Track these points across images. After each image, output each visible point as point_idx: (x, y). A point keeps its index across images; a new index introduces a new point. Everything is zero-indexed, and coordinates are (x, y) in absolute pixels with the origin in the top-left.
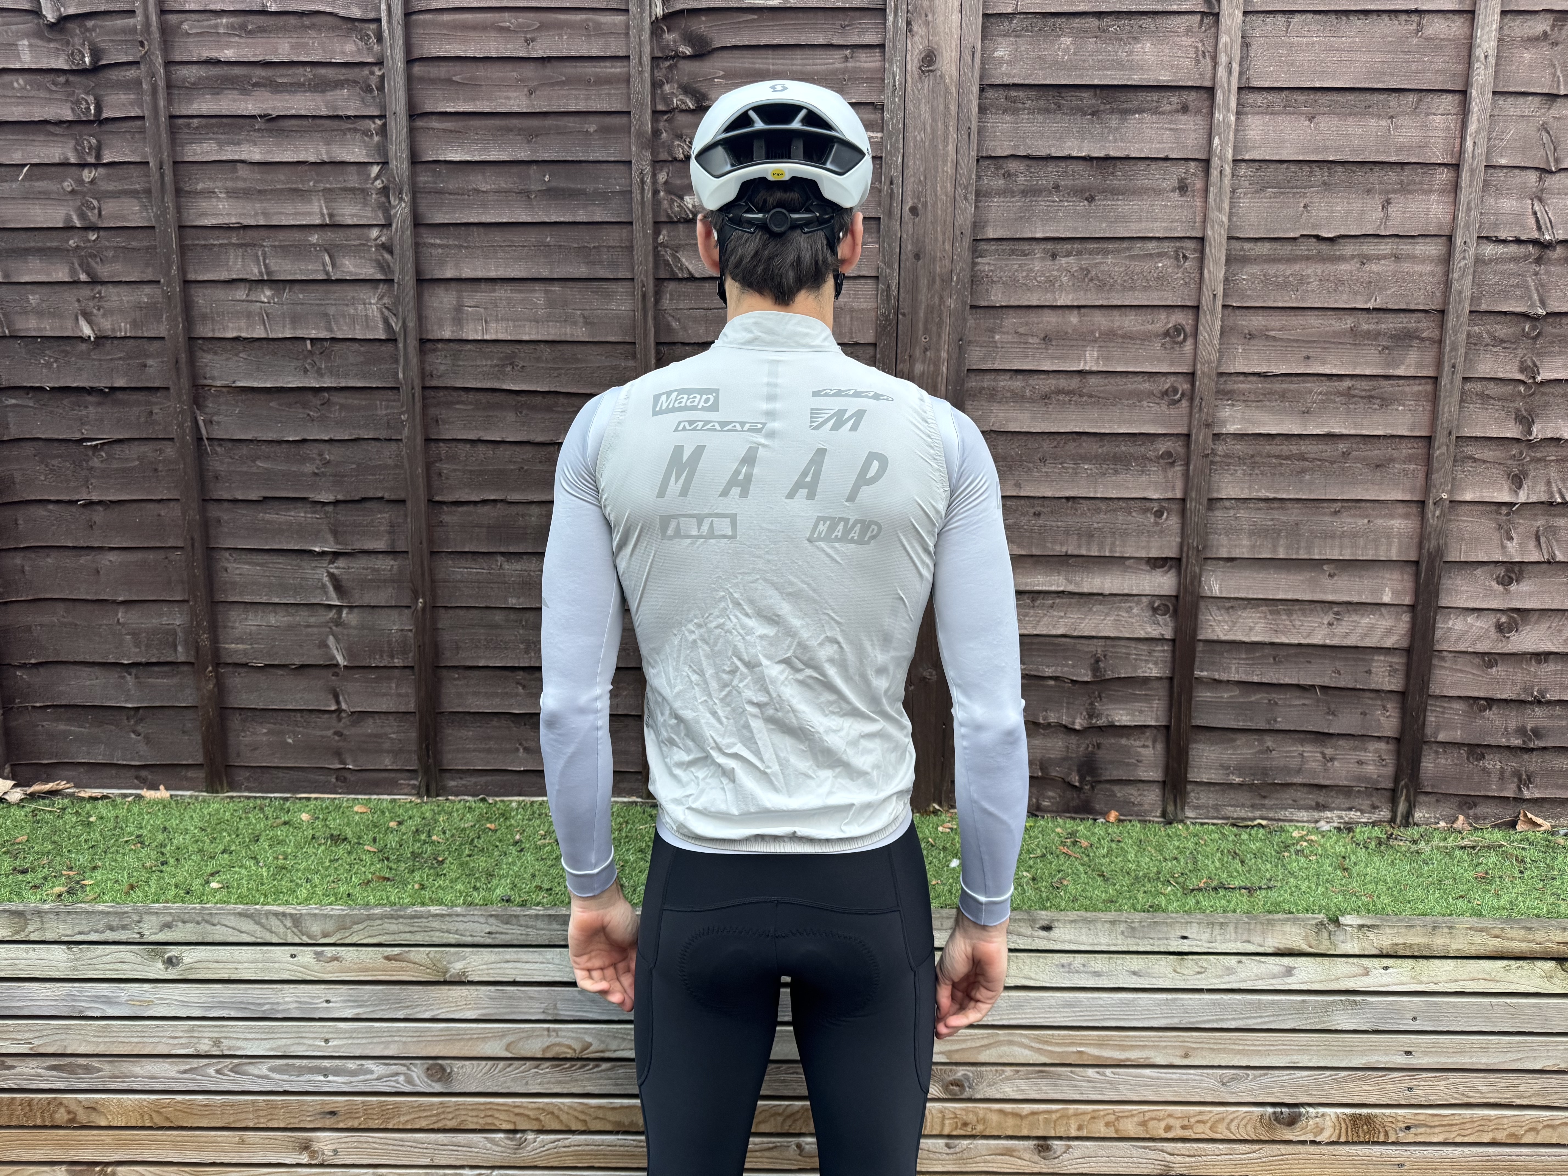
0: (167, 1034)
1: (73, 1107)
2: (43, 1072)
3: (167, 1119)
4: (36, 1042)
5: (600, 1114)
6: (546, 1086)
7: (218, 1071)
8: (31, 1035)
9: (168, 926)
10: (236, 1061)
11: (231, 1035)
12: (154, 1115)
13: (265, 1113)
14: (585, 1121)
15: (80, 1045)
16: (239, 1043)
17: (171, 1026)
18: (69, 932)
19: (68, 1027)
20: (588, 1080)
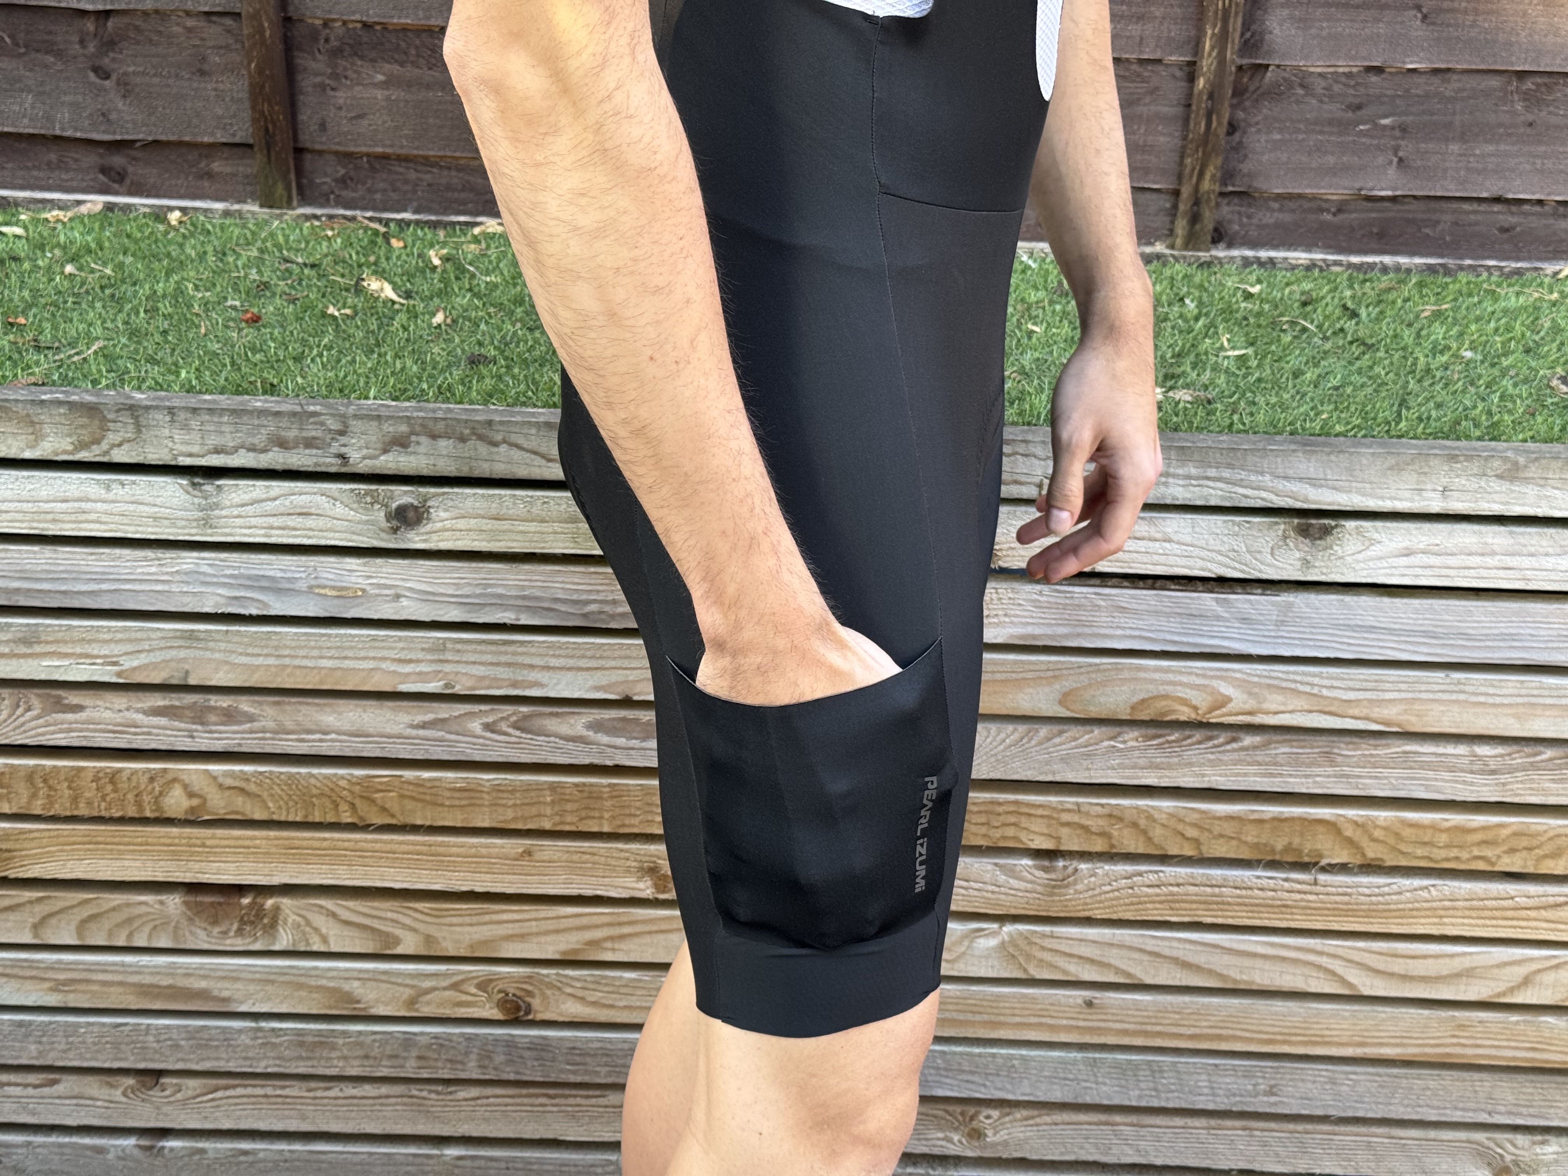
0: (392, 654)
1: (199, 784)
2: (139, 717)
3: (384, 809)
4: (128, 663)
5: (1229, 829)
6: (1128, 772)
7: (488, 727)
8: (117, 649)
9: (401, 443)
10: (524, 709)
11: (520, 659)
12: (358, 802)
13: (575, 806)
14: (1197, 842)
15: (217, 670)
16: (534, 676)
17: (400, 639)
18: (195, 449)
19: (191, 636)
20: (1213, 764)
